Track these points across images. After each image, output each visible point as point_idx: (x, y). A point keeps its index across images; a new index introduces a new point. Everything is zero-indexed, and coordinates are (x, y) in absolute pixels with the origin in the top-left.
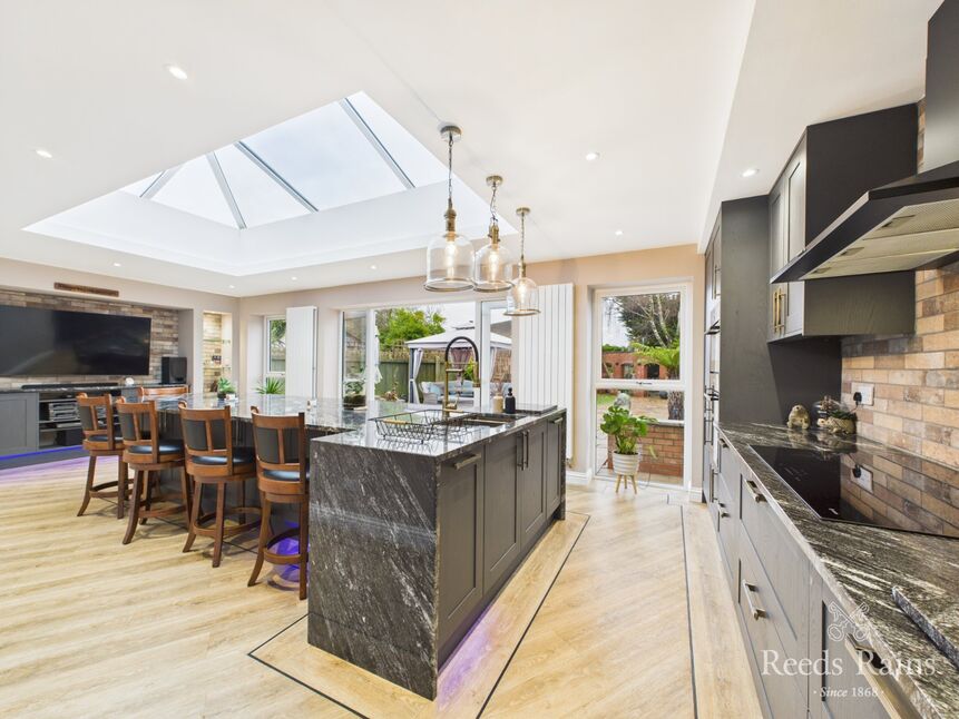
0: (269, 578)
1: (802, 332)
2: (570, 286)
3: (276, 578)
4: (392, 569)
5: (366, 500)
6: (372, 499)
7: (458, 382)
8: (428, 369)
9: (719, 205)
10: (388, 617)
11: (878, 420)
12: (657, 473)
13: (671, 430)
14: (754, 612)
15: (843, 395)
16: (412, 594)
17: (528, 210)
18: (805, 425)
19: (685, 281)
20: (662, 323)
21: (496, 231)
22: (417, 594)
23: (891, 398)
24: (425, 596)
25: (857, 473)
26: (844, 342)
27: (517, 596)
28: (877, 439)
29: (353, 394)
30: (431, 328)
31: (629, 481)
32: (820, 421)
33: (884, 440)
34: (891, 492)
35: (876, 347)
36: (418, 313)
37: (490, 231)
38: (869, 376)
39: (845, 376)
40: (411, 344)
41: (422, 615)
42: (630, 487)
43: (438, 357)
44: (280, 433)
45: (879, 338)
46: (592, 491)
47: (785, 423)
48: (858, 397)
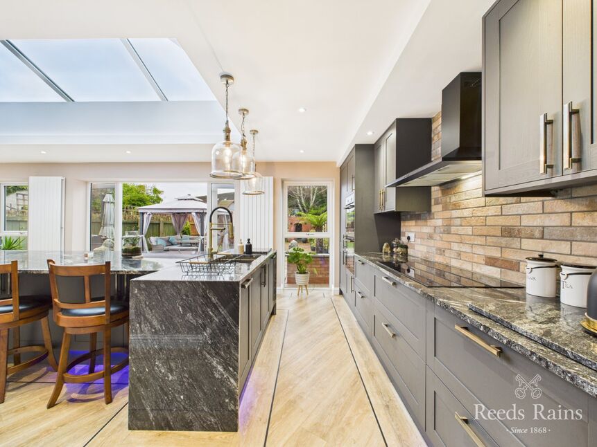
0: (67, 397)
1: (394, 209)
2: (271, 178)
3: (75, 396)
4: (206, 358)
5: (183, 316)
6: (189, 315)
7: (179, 236)
8: (155, 228)
9: (353, 145)
10: (202, 390)
11: (417, 247)
12: (317, 283)
13: (319, 259)
14: (391, 335)
15: (402, 237)
16: (222, 370)
17: (257, 131)
18: (389, 252)
19: (329, 181)
20: (303, 201)
21: (245, 143)
22: (225, 369)
23: (422, 238)
24: (231, 369)
25: (409, 271)
26: (402, 214)
27: (264, 361)
28: (416, 255)
29: (131, 247)
30: (152, 198)
31: (304, 288)
32: (394, 250)
33: (419, 256)
34: (422, 277)
35: (416, 217)
36: (140, 186)
37: (242, 143)
38: (413, 229)
39: (403, 229)
40: (141, 209)
41: (230, 381)
42: (305, 292)
43: (162, 219)
44: (87, 279)
45: (417, 213)
46: (284, 297)
47: (381, 251)
48: (409, 238)
